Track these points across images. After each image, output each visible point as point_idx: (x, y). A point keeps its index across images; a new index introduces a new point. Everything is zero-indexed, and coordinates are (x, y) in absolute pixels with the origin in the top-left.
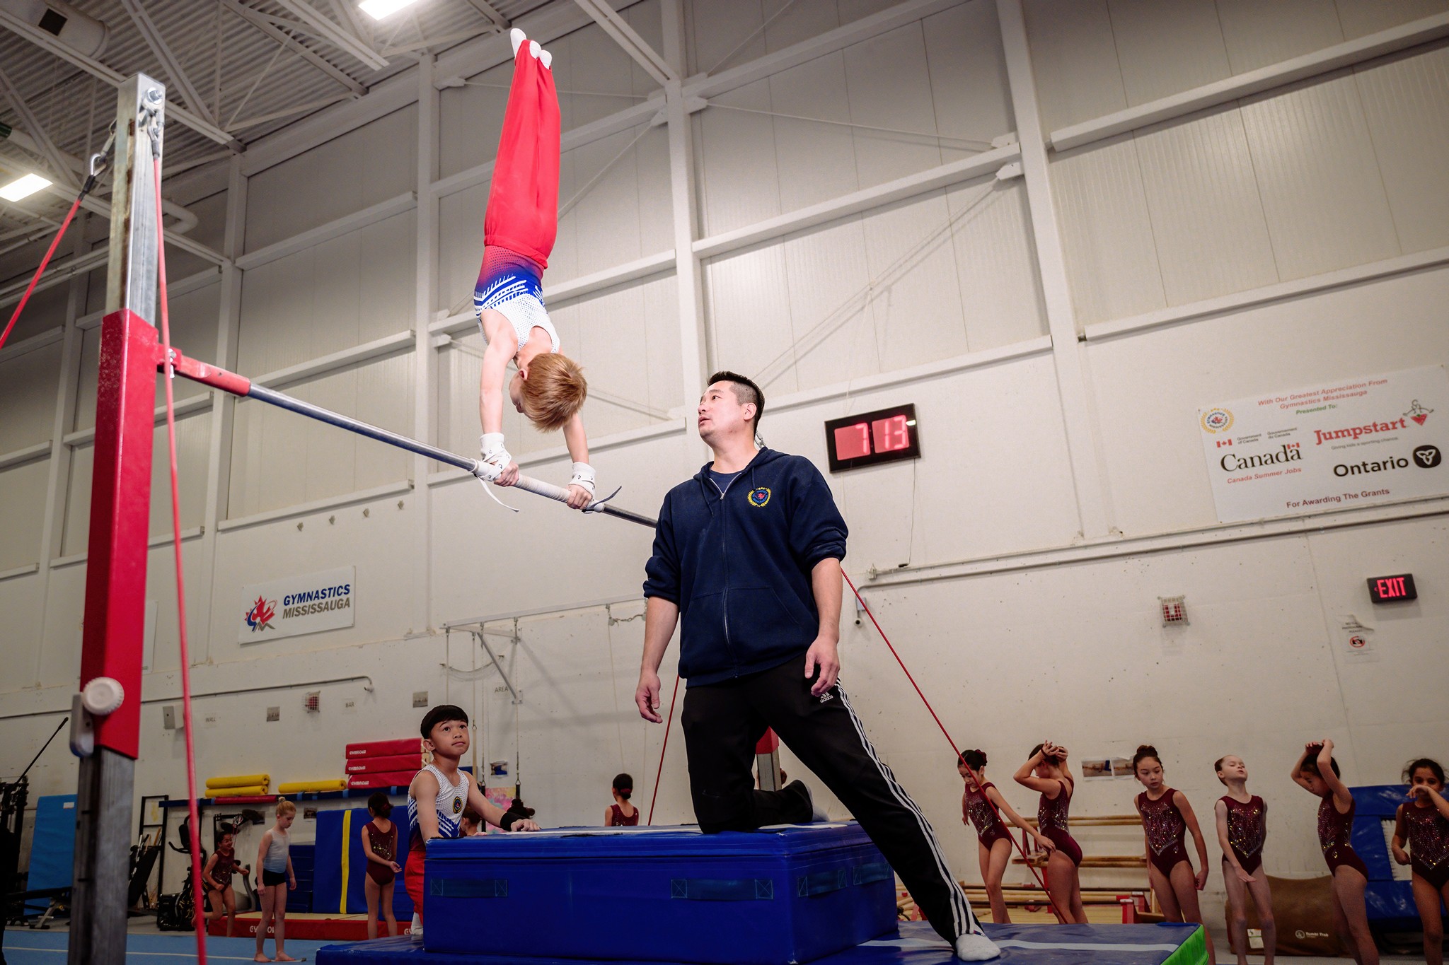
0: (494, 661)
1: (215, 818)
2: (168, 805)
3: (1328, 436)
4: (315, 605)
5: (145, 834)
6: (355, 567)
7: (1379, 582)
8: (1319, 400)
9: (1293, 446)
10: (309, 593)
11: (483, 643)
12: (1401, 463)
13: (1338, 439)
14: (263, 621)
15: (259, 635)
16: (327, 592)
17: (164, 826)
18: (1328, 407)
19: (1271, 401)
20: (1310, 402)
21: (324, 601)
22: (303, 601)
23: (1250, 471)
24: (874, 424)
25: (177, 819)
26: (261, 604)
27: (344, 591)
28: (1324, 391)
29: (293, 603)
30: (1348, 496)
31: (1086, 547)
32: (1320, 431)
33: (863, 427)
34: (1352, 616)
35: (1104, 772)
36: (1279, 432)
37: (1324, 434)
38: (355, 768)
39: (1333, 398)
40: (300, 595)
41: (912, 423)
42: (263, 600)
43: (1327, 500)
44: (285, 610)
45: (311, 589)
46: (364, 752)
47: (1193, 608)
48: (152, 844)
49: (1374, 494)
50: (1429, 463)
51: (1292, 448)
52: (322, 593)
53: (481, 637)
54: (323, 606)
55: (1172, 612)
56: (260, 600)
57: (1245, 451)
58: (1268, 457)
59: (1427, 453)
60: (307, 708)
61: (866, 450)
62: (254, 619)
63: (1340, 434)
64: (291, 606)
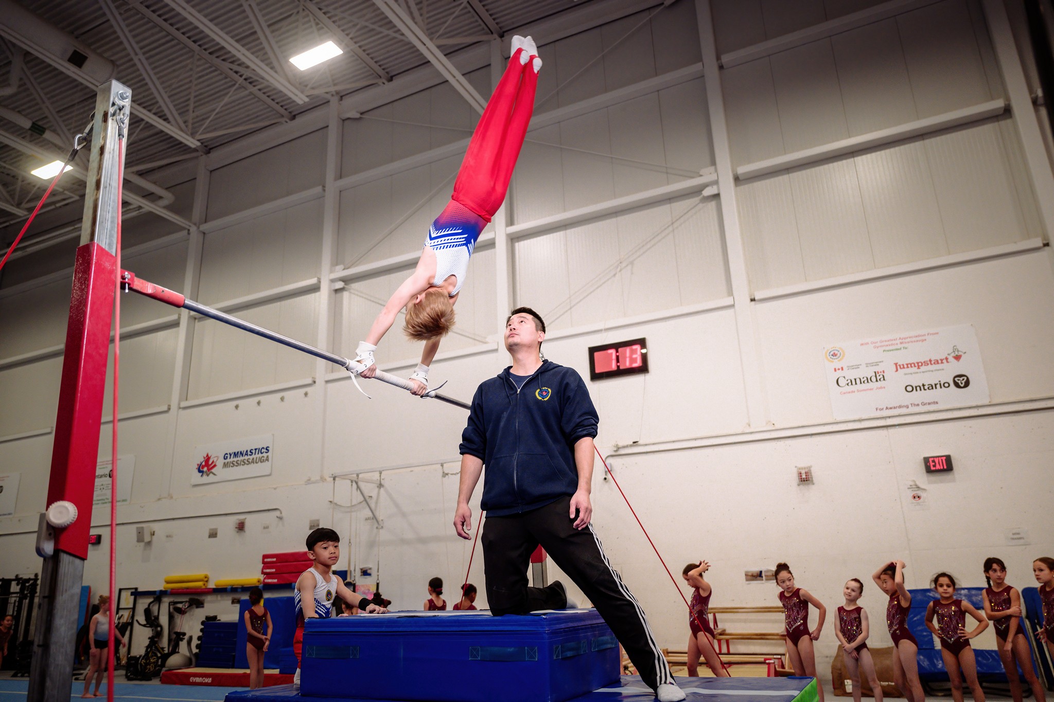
0: (365, 500)
1: (169, 603)
2: (136, 594)
3: (902, 367)
4: (245, 459)
5: (121, 613)
6: (273, 435)
7: (931, 460)
8: (897, 344)
9: (881, 372)
10: (241, 452)
11: (358, 487)
12: (945, 385)
13: (908, 369)
14: (209, 470)
15: (205, 480)
16: (254, 451)
17: (134, 609)
18: (902, 348)
19: (867, 344)
20: (892, 345)
21: (251, 457)
22: (237, 457)
23: (854, 387)
24: (620, 350)
25: (143, 603)
26: (207, 459)
27: (265, 450)
28: (900, 338)
29: (230, 458)
30: (913, 405)
31: (751, 433)
32: (897, 363)
33: (613, 351)
34: (914, 481)
35: (758, 578)
36: (873, 363)
37: (900, 366)
38: (268, 571)
39: (906, 343)
40: (235, 453)
41: (644, 351)
42: (210, 456)
43: (900, 407)
44: (224, 463)
45: (243, 449)
46: (275, 560)
47: (816, 474)
48: (125, 621)
49: (929, 404)
50: (962, 385)
51: (880, 374)
52: (250, 452)
53: (357, 483)
54: (250, 461)
55: (804, 476)
56: (207, 455)
57: (852, 375)
58: (865, 379)
59: (961, 379)
60: (237, 530)
61: (614, 367)
62: (203, 468)
63: (909, 366)
64: (228, 460)
